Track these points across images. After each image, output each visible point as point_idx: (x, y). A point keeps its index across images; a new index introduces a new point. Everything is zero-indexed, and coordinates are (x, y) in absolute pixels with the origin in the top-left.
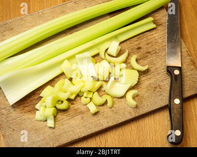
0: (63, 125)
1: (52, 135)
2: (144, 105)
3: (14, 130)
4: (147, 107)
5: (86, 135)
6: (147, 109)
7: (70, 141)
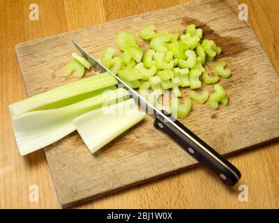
0: (125, 162)
1: (112, 174)
2: (226, 144)
3: (64, 165)
4: (230, 146)
5: (154, 175)
6: (229, 148)
7: (134, 182)
